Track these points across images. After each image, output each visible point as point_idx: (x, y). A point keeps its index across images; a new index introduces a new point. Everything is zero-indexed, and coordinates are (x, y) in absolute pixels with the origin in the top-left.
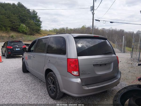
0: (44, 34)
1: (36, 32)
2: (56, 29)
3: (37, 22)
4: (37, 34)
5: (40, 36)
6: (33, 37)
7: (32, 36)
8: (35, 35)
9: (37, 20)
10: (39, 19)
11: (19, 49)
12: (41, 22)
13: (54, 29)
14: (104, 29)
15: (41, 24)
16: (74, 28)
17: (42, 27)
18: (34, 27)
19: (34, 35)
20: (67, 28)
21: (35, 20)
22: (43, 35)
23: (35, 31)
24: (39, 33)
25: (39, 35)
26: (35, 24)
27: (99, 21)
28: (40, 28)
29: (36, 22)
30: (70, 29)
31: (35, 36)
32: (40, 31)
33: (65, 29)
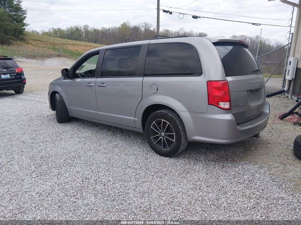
0: (34, 40)
1: (15, 36)
2: (59, 29)
3: (15, 11)
4: (16, 41)
5: (24, 46)
6: (9, 48)
7: (5, 47)
8: (12, 44)
9: (12, 7)
10: (18, 5)
11: (8, 76)
12: (24, 12)
13: (55, 30)
14: (168, 31)
15: (25, 17)
16: (104, 28)
17: (28, 25)
18: (7, 25)
19: (9, 44)
20: (86, 27)
21: (8, 7)
22: (33, 43)
23: (12, 35)
24: (22, 40)
25: (21, 43)
26: (10, 16)
27: (170, 13)
28: (23, 26)
29: (11, 11)
30: (94, 29)
31: (12, 46)
32: (24, 35)
33: (81, 30)
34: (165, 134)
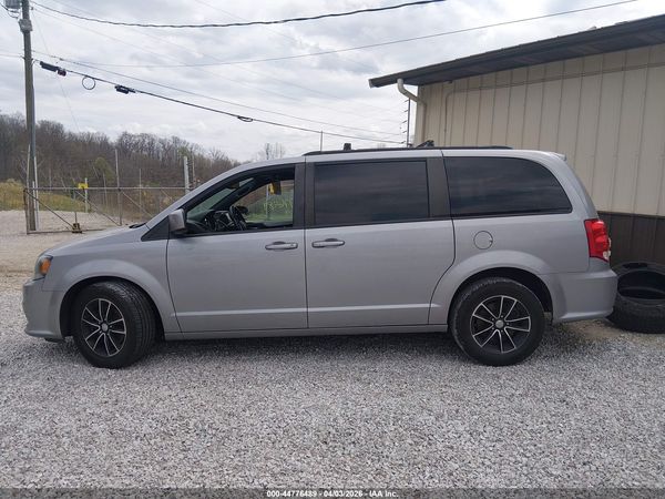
27: (60, 73)
34: (501, 319)
